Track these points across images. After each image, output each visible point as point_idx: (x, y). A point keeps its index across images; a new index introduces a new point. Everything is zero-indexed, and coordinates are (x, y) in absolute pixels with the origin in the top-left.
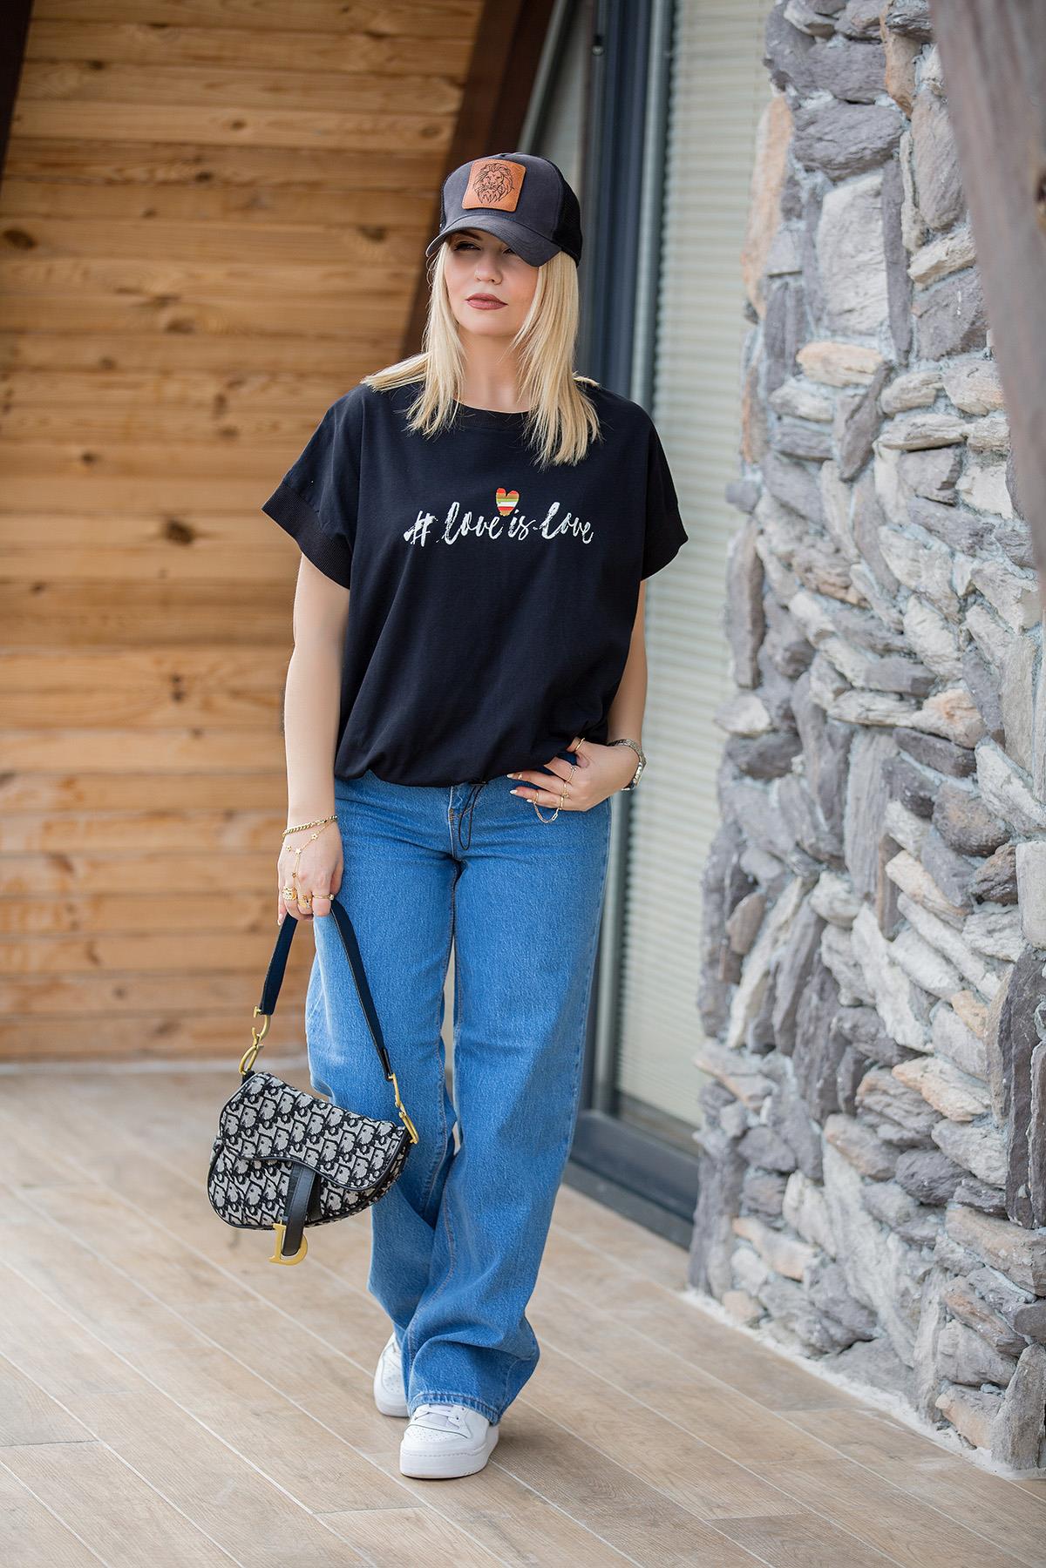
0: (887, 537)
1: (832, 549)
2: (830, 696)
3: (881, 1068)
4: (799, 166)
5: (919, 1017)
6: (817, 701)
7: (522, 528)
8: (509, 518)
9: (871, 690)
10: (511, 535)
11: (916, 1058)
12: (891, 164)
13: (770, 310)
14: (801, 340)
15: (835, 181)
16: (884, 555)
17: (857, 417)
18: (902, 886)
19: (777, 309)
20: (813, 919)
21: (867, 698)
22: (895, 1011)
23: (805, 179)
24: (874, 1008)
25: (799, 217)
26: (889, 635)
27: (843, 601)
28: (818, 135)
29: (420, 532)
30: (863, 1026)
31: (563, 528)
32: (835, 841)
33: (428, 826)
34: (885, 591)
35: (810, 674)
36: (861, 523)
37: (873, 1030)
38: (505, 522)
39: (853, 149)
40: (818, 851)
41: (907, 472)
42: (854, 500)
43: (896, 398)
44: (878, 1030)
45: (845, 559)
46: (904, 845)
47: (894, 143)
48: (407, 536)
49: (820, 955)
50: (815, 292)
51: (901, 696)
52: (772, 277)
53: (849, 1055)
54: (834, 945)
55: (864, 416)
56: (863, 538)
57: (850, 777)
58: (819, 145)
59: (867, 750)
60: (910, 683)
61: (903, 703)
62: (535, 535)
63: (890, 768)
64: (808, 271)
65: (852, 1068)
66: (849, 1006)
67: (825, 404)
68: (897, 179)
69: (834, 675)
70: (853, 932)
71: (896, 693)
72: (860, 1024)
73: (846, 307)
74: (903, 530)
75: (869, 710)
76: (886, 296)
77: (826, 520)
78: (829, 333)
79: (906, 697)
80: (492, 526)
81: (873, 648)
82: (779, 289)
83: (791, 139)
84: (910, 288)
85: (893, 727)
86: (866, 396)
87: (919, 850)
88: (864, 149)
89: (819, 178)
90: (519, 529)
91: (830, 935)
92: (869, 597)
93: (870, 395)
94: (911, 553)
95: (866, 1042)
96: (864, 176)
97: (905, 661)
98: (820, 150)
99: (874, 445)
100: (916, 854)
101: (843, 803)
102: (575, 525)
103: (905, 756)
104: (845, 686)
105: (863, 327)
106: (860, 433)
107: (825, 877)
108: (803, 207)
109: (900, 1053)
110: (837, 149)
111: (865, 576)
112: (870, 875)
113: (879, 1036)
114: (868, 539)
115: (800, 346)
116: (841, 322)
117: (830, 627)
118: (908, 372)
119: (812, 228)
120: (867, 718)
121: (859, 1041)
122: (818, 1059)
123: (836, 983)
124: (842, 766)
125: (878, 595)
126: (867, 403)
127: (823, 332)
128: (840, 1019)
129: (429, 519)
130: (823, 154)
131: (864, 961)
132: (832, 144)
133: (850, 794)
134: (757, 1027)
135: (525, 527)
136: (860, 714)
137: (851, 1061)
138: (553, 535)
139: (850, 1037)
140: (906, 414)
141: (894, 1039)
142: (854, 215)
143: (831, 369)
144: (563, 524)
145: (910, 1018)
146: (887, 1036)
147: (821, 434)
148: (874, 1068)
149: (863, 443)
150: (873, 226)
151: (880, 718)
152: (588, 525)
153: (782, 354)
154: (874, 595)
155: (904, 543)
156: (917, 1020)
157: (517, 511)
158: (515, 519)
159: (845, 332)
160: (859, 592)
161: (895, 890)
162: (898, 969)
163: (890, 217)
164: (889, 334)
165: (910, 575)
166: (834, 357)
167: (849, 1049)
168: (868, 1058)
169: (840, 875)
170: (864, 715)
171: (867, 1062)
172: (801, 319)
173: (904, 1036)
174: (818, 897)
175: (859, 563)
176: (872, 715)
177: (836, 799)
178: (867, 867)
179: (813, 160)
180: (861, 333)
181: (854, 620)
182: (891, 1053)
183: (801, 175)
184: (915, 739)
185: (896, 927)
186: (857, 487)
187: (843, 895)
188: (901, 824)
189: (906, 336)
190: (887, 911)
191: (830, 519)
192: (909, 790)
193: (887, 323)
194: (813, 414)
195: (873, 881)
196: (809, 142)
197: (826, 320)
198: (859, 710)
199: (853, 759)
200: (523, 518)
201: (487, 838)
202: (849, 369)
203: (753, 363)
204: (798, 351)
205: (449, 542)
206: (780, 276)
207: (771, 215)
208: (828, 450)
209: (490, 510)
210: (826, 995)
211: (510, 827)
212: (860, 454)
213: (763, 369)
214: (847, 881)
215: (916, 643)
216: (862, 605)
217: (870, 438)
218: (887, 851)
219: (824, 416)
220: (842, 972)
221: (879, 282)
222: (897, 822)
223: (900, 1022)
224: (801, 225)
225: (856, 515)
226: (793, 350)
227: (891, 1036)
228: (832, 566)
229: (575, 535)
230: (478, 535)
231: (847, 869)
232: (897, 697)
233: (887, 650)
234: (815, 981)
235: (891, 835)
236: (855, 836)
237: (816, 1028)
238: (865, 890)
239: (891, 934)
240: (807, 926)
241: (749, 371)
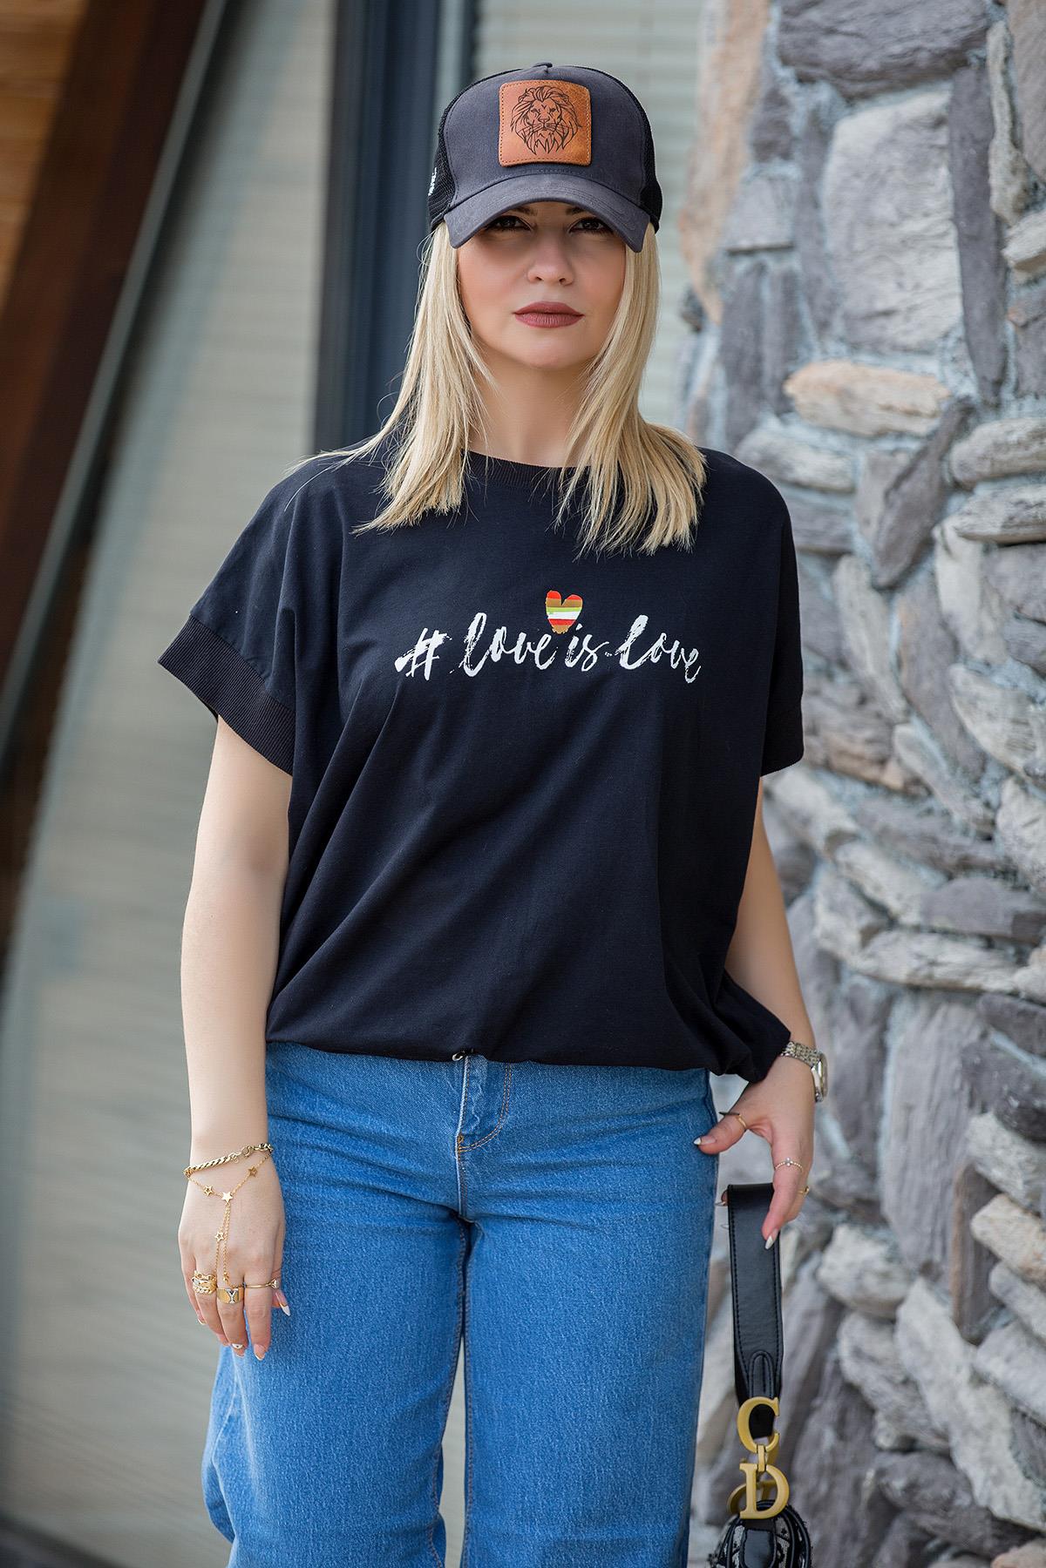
0: (966, 684)
1: (852, 697)
2: (852, 938)
3: (956, 1556)
4: (786, 73)
5: (1030, 1473)
6: (827, 945)
7: (586, 653)
8: (567, 638)
9: (933, 931)
10: (570, 664)
11: (1021, 1543)
12: (967, 76)
13: (729, 310)
14: (792, 355)
15: (851, 100)
16: (960, 711)
17: (906, 487)
18: (1000, 1253)
19: (744, 311)
20: (820, 1302)
21: (927, 945)
22: (987, 1462)
23: (797, 94)
24: (946, 1456)
25: (786, 156)
26: (967, 842)
27: (871, 784)
28: (827, 24)
29: (422, 658)
30: (930, 1483)
31: (653, 653)
32: (862, 1175)
33: (422, 1162)
34: (959, 771)
35: (812, 901)
36: (913, 660)
37: (946, 1492)
38: (560, 644)
39: (897, 49)
40: (834, 1191)
41: (1002, 578)
42: (896, 621)
43: (983, 458)
44: (954, 1494)
45: (879, 715)
46: (1003, 1187)
47: (977, 38)
48: (400, 664)
49: (838, 1362)
50: (819, 280)
51: (989, 942)
52: (735, 253)
53: (899, 1534)
54: (866, 1348)
55: (917, 486)
56: (918, 682)
57: (891, 1070)
58: (828, 42)
59: (924, 1027)
60: (1010, 920)
61: (993, 953)
62: (609, 666)
63: (977, 1060)
64: (806, 246)
65: (904, 1555)
66: (893, 1451)
67: (839, 464)
68: (981, 101)
69: (860, 905)
70: (900, 1326)
71: (981, 936)
72: (922, 1480)
73: (880, 305)
74: (993, 673)
75: (933, 963)
76: (957, 289)
77: (850, 652)
78: (843, 348)
79: (997, 943)
80: (540, 648)
81: (934, 862)
82: (748, 273)
83: (772, 29)
84: (1000, 279)
85: (977, 993)
86: (922, 454)
87: (1035, 1195)
88: (918, 49)
89: (824, 93)
90: (584, 654)
91: (853, 1332)
92: (929, 778)
93: (933, 451)
94: (1011, 711)
95: (933, 1513)
96: (909, 93)
97: (996, 885)
98: (831, 49)
99: (936, 533)
100: (1027, 1202)
101: (877, 1113)
102: (673, 651)
103: (998, 1039)
104: (883, 919)
105: (912, 340)
106: (909, 512)
107: (844, 1235)
108: (795, 139)
109: (999, 1532)
110: (864, 49)
111: (921, 745)
112: (933, 1234)
113: (958, 1502)
114: (927, 685)
115: (791, 368)
116: (872, 330)
117: (849, 826)
118: (998, 417)
119: (813, 176)
120: (930, 977)
121: (919, 1510)
122: (835, 1537)
123: (869, 1410)
124: (875, 1053)
125: (947, 777)
126: (924, 465)
127: (832, 346)
128: (881, 1473)
129: (438, 639)
130: (837, 54)
131: (924, 1375)
132: (855, 40)
133: (890, 1096)
134: (717, 1481)
135: (592, 653)
136: (917, 970)
137: (904, 1544)
138: (637, 664)
139: (902, 1503)
140: (998, 485)
141: (987, 1509)
142: (897, 157)
143: (855, 407)
144: (653, 649)
145: (1014, 1473)
146: (973, 1502)
147: (828, 511)
148: (945, 1557)
149: (914, 529)
150: (929, 176)
151: (954, 977)
152: (695, 653)
153: (756, 376)
154: (940, 777)
155: (997, 694)
156: (1029, 1478)
157: (579, 626)
158: (575, 640)
159: (877, 348)
160: (908, 770)
161: (984, 1257)
162: (988, 1391)
163: (966, 163)
164: (962, 350)
165: (1011, 746)
166: (860, 389)
167: (898, 1525)
168: (933, 1537)
169: (869, 1230)
170: (924, 972)
171: (931, 1546)
172: (792, 324)
173: (1007, 1505)
174: (831, 1268)
175: (906, 722)
176: (939, 973)
177: (865, 1107)
178: (927, 1219)
179: (816, 65)
180: (906, 350)
181: (896, 816)
182: (980, 1533)
183: (791, 89)
184: (1023, 1013)
185: (984, 1320)
186: (901, 601)
187: (880, 1265)
188: (999, 1153)
189: (995, 358)
190: (968, 1293)
191: (856, 650)
192: (1016, 1097)
193: (960, 332)
194: (821, 479)
195: (938, 1244)
196: (809, 36)
197: (838, 327)
198: (915, 963)
199: (895, 1042)
200: (588, 637)
201: (517, 1185)
202: (889, 408)
203: (698, 390)
204: (787, 376)
205: (471, 673)
206: (750, 252)
207: (731, 151)
208: (846, 538)
209: (537, 625)
210: (849, 1430)
211: (556, 1167)
212: (908, 547)
213: (718, 402)
214: (884, 1241)
215: (1022, 857)
216: (914, 791)
217: (927, 521)
218: (970, 1196)
219: (838, 483)
220: (882, 1395)
221: (945, 266)
222: (992, 1149)
223: (997, 1480)
224: (792, 171)
225: (905, 644)
226: (779, 374)
227: (982, 1503)
228: (855, 726)
229: (674, 666)
230: (518, 661)
231: (884, 1222)
232: (981, 943)
233: (966, 866)
234: (828, 1406)
235: (981, 1169)
236: (905, 1169)
237: (831, 1487)
238: (923, 1258)
239: (975, 1333)
240: (809, 1314)
241: (691, 403)
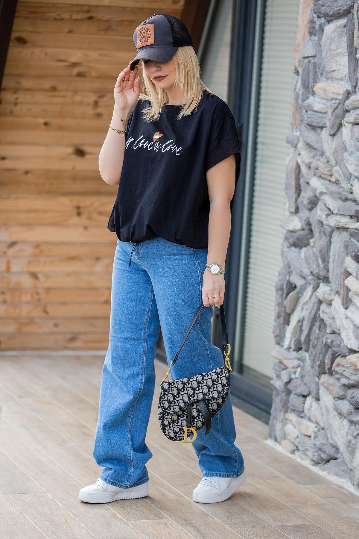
0: (347, 157)
1: (326, 161)
2: (324, 217)
3: (342, 357)
4: (315, 16)
5: (356, 338)
6: (319, 218)
9: (340, 215)
10: (154, 149)
11: (355, 353)
12: (350, 15)
13: (303, 70)
14: (315, 82)
15: (329, 22)
16: (346, 163)
17: (336, 111)
18: (351, 289)
19: (306, 71)
20: (317, 301)
21: (338, 218)
22: (347, 336)
23: (317, 21)
24: (339, 334)
25: (315, 35)
26: (347, 194)
27: (330, 181)
28: (323, 4)
29: (128, 144)
30: (336, 341)
31: (168, 148)
32: (325, 271)
34: (346, 177)
35: (317, 208)
36: (337, 151)
37: (339, 343)
39: (336, 9)
40: (319, 275)
41: (354, 132)
42: (334, 143)
43: (351, 104)
44: (341, 343)
45: (331, 165)
46: (351, 273)
47: (352, 7)
49: (319, 314)
50: (321, 64)
51: (351, 217)
52: (304, 58)
53: (330, 352)
54: (325, 311)
55: (338, 111)
56: (338, 157)
57: (332, 247)
58: (323, 8)
59: (338, 237)
60: (355, 212)
61: (352, 219)
63: (347, 244)
64: (318, 56)
65: (331, 357)
66: (330, 334)
67: (324, 106)
68: (352, 21)
69: (326, 209)
70: (332, 306)
71: (349, 216)
72: (334, 340)
73: (333, 69)
74: (353, 154)
75: (339, 222)
76: (348, 65)
77: (324, 150)
78: (326, 79)
79: (353, 217)
80: (150, 145)
81: (341, 199)
82: (307, 62)
83: (312, 5)
84: (356, 62)
85: (348, 228)
86: (339, 103)
87: (357, 275)
88: (340, 9)
89: (323, 20)
91: (323, 307)
92: (340, 179)
93: (341, 103)
94: (356, 163)
95: (336, 347)
96: (339, 20)
97: (353, 204)
98: (323, 10)
99: (342, 122)
100: (356, 276)
101: (329, 257)
102: (173, 148)
103: (353, 239)
104: (330, 213)
105: (338, 77)
106: (337, 117)
107: (322, 285)
108: (317, 31)
109: (349, 351)
110: (330, 9)
111: (338, 171)
112: (339, 284)
113: (341, 345)
114: (339, 157)
115: (315, 84)
116: (331, 75)
117: (325, 191)
118: (355, 94)
119: (320, 39)
120: (338, 225)
121: (334, 347)
122: (318, 353)
123: (325, 325)
124: (329, 243)
125: (343, 179)
126: (340, 106)
127: (323, 79)
128: (326, 339)
129: (132, 140)
130: (324, 11)
131: (336, 316)
132: (328, 7)
133: (331, 254)
134: (295, 341)
135: (158, 147)
136: (335, 224)
137: (331, 354)
138: (164, 151)
139: (330, 345)
140: (354, 110)
141: (347, 346)
142: (336, 34)
143: (326, 93)
145: (353, 338)
146: (344, 345)
147: (322, 117)
148: (339, 357)
149: (338, 121)
150: (343, 39)
151: (343, 225)
152: (180, 148)
153: (308, 87)
154: (342, 179)
155: (353, 159)
156: (356, 339)
157: (158, 140)
158: (156, 143)
159: (332, 79)
160: (336, 178)
161: (348, 290)
162: (349, 320)
163: (349, 35)
164: (349, 80)
165: (355, 171)
166: (327, 89)
167: (330, 350)
168: (337, 353)
169: (327, 284)
170: (337, 224)
171: (337, 355)
172: (315, 73)
173: (351, 345)
174: (319, 292)
175: (336, 166)
176: (340, 224)
177: (326, 256)
178: (338, 281)
179: (321, 13)
180: (338, 79)
181: (334, 188)
182: (346, 351)
183: (316, 19)
184: (356, 233)
185: (348, 304)
186: (335, 137)
187: (328, 292)
188: (351, 265)
189: (355, 81)
190: (345, 298)
191: (325, 150)
192: (354, 252)
193: (348, 75)
194: (320, 110)
195: (340, 287)
196: (319, 6)
197: (324, 75)
198: (335, 222)
199: (333, 240)
200: (158, 143)
202: (333, 93)
203: (297, 90)
204: (314, 86)
205: (135, 149)
206: (307, 57)
207: (304, 34)
208: (325, 124)
210: (321, 329)
212: (337, 125)
213: (301, 93)
214: (330, 286)
215: (357, 197)
216: (337, 182)
217: (341, 119)
218: (345, 275)
219: (323, 111)
220: (327, 321)
221: (346, 59)
222: (349, 264)
223: (349, 340)
224: (316, 38)
225: (335, 148)
226: (312, 86)
227: (346, 345)
228: (326, 167)
229: (173, 151)
230: (144, 147)
231: (330, 282)
232: (349, 217)
233: (346, 199)
234: (317, 324)
235: (347, 269)
236: (333, 270)
237: (317, 342)
238: (337, 290)
239: (346, 307)
240: (314, 303)
241: (295, 93)
